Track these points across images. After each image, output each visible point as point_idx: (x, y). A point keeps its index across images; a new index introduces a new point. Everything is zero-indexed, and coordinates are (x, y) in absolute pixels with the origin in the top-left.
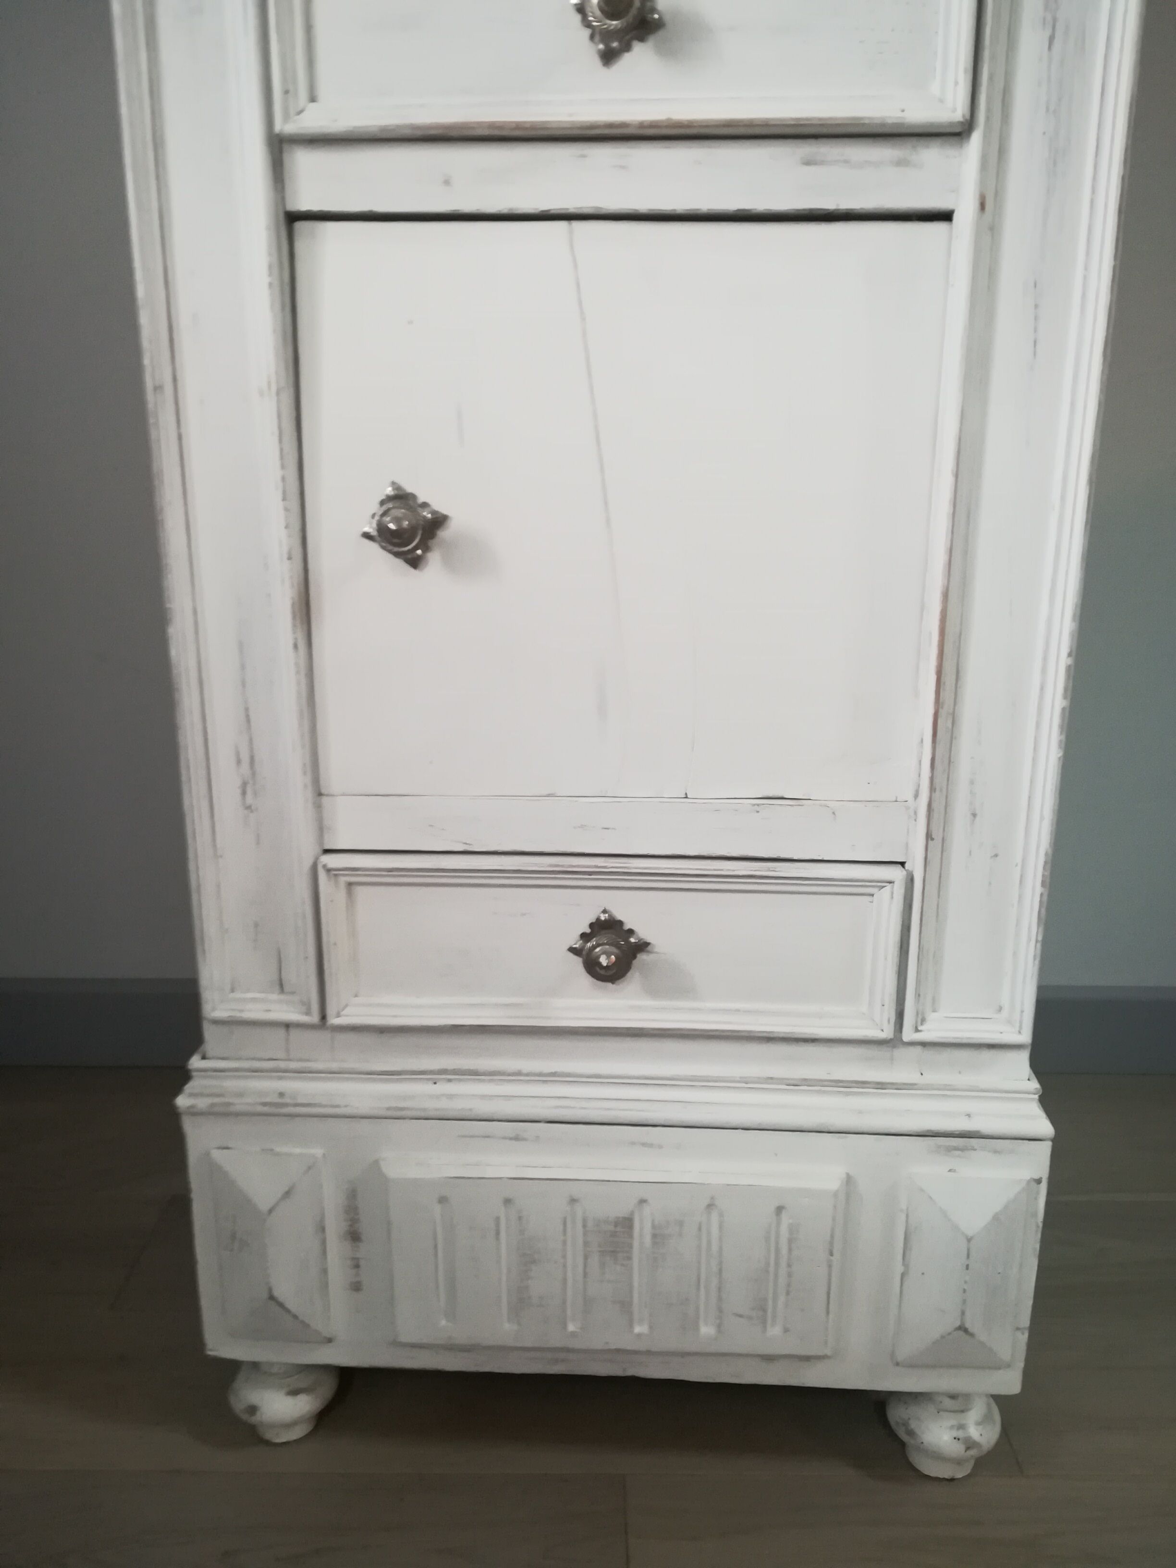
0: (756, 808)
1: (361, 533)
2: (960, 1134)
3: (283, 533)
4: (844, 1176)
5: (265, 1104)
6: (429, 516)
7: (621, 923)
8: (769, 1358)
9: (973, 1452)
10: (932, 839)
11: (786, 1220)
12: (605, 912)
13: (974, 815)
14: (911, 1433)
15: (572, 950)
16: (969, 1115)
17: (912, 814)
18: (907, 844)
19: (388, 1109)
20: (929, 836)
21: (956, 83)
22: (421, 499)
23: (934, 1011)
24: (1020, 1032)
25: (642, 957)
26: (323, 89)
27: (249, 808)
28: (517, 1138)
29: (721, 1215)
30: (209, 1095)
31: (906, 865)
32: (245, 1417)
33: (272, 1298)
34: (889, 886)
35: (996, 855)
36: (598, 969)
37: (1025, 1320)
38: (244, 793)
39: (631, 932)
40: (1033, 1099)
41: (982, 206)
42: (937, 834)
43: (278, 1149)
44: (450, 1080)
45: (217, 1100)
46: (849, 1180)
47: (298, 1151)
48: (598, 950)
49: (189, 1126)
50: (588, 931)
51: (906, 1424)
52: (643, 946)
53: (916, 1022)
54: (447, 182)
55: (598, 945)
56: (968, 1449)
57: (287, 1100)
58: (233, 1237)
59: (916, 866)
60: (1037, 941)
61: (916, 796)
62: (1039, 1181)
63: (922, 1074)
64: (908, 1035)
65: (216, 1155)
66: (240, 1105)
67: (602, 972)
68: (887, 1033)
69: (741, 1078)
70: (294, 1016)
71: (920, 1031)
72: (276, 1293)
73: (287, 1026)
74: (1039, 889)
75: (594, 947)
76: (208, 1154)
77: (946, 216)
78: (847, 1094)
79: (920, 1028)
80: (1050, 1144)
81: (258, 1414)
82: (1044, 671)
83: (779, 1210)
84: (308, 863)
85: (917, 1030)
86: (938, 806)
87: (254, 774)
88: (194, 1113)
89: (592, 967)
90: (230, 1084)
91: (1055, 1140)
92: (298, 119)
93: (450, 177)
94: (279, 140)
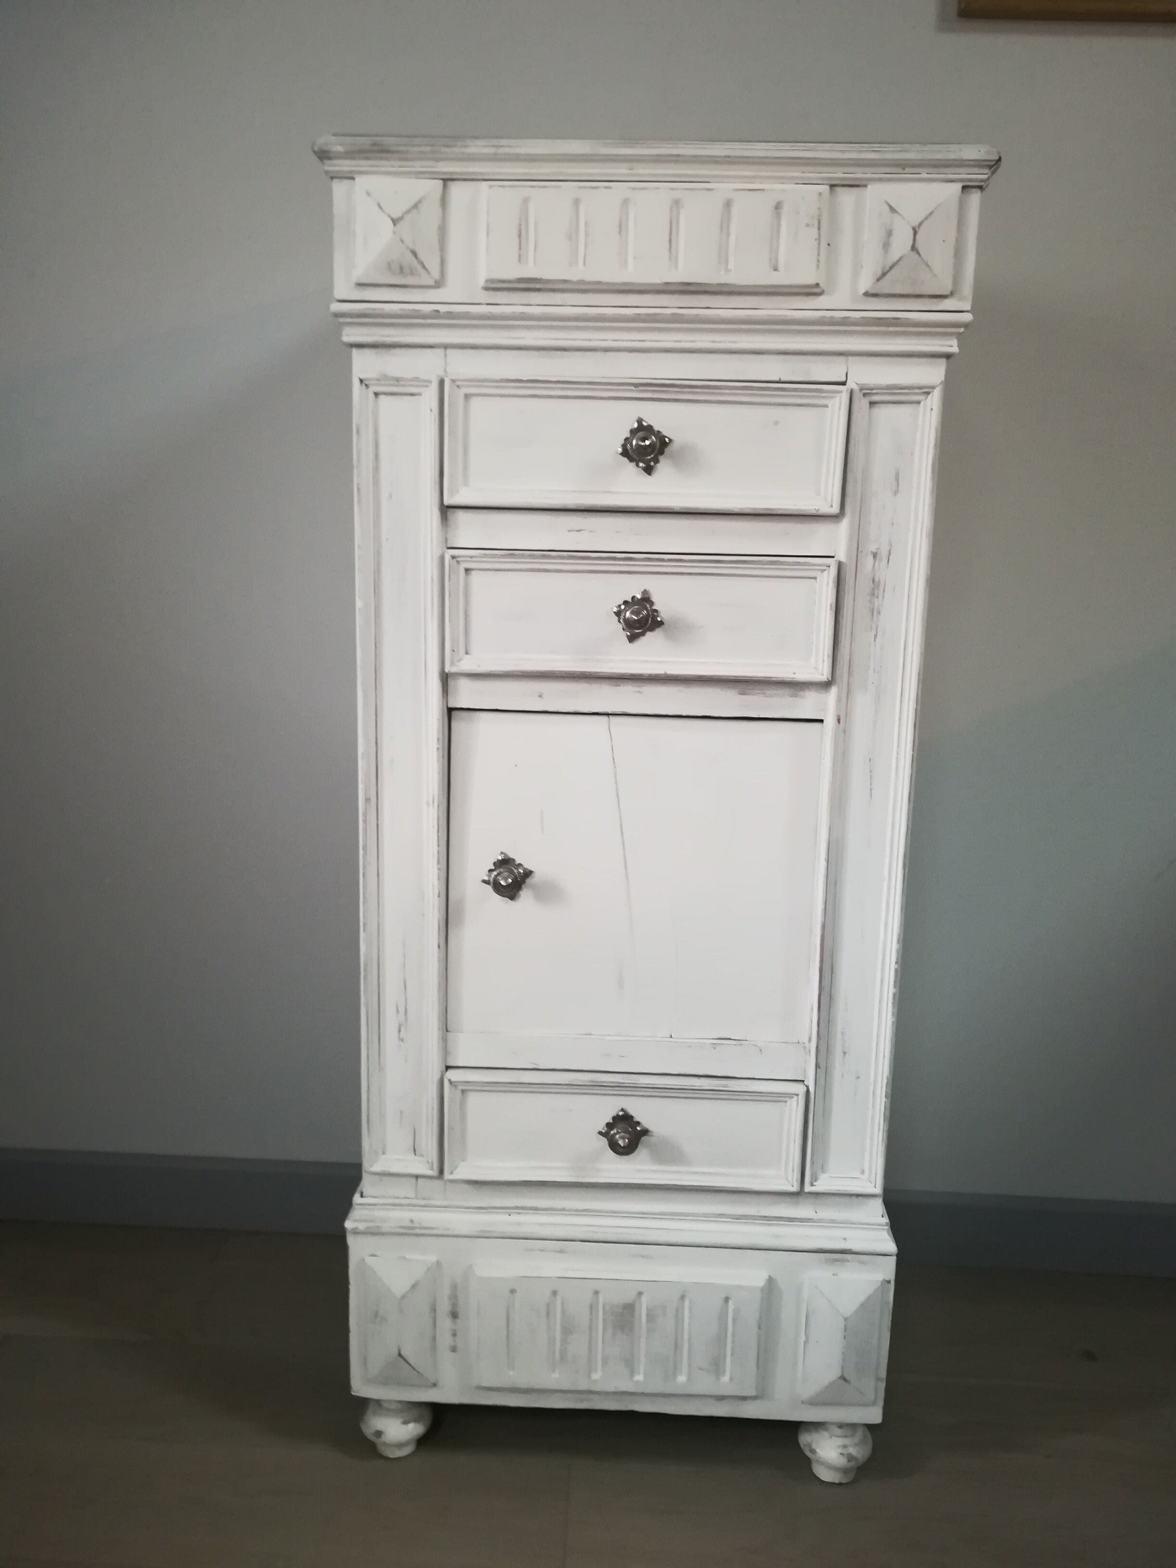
0: (714, 1046)
1: (481, 880)
2: (839, 1251)
3: (436, 882)
4: (768, 1277)
5: (402, 1227)
6: (522, 872)
7: (632, 1117)
8: (721, 1398)
9: (852, 1464)
10: (820, 1068)
11: (731, 1305)
12: (622, 1110)
13: (845, 1053)
14: (813, 1451)
15: (600, 1133)
16: (845, 1239)
17: (808, 1052)
18: (805, 1070)
19: (482, 1231)
20: (817, 1066)
21: (824, 661)
22: (518, 861)
23: (823, 1172)
24: (875, 1187)
25: (644, 1139)
26: (474, 647)
27: (402, 1040)
28: (561, 1251)
29: (691, 1302)
30: (365, 1221)
31: (805, 1082)
32: (373, 1438)
33: (400, 1355)
34: (795, 1097)
35: (858, 1077)
36: (618, 1148)
37: (883, 1374)
38: (399, 1031)
39: (638, 1123)
40: (885, 1229)
41: (839, 721)
42: (822, 1065)
43: (407, 1257)
44: (519, 1213)
45: (371, 1224)
46: (771, 1280)
47: (421, 1258)
48: (617, 1136)
49: (351, 1240)
50: (612, 1121)
51: (809, 1445)
52: (645, 1132)
53: (812, 1180)
54: (540, 696)
55: (618, 1133)
56: (849, 1461)
57: (417, 1225)
58: (376, 1314)
59: (811, 1083)
60: (883, 1131)
61: (810, 1040)
62: (889, 1282)
63: (816, 1212)
64: (808, 1188)
65: (370, 1260)
66: (385, 1228)
67: (621, 1150)
68: (795, 1188)
69: (703, 1214)
70: (424, 1170)
71: (814, 1186)
72: (402, 1353)
73: (417, 1177)
74: (884, 1099)
75: (615, 1134)
76: (363, 1260)
77: (821, 721)
78: (770, 1225)
79: (814, 1184)
80: (895, 1258)
81: (383, 1436)
82: (883, 970)
83: (727, 1300)
84: (437, 1077)
85: (812, 1185)
86: (823, 1049)
87: (406, 1019)
88: (356, 1232)
89: (614, 1146)
90: (379, 1213)
91: (897, 1255)
92: (458, 664)
93: (542, 694)
94: (447, 674)
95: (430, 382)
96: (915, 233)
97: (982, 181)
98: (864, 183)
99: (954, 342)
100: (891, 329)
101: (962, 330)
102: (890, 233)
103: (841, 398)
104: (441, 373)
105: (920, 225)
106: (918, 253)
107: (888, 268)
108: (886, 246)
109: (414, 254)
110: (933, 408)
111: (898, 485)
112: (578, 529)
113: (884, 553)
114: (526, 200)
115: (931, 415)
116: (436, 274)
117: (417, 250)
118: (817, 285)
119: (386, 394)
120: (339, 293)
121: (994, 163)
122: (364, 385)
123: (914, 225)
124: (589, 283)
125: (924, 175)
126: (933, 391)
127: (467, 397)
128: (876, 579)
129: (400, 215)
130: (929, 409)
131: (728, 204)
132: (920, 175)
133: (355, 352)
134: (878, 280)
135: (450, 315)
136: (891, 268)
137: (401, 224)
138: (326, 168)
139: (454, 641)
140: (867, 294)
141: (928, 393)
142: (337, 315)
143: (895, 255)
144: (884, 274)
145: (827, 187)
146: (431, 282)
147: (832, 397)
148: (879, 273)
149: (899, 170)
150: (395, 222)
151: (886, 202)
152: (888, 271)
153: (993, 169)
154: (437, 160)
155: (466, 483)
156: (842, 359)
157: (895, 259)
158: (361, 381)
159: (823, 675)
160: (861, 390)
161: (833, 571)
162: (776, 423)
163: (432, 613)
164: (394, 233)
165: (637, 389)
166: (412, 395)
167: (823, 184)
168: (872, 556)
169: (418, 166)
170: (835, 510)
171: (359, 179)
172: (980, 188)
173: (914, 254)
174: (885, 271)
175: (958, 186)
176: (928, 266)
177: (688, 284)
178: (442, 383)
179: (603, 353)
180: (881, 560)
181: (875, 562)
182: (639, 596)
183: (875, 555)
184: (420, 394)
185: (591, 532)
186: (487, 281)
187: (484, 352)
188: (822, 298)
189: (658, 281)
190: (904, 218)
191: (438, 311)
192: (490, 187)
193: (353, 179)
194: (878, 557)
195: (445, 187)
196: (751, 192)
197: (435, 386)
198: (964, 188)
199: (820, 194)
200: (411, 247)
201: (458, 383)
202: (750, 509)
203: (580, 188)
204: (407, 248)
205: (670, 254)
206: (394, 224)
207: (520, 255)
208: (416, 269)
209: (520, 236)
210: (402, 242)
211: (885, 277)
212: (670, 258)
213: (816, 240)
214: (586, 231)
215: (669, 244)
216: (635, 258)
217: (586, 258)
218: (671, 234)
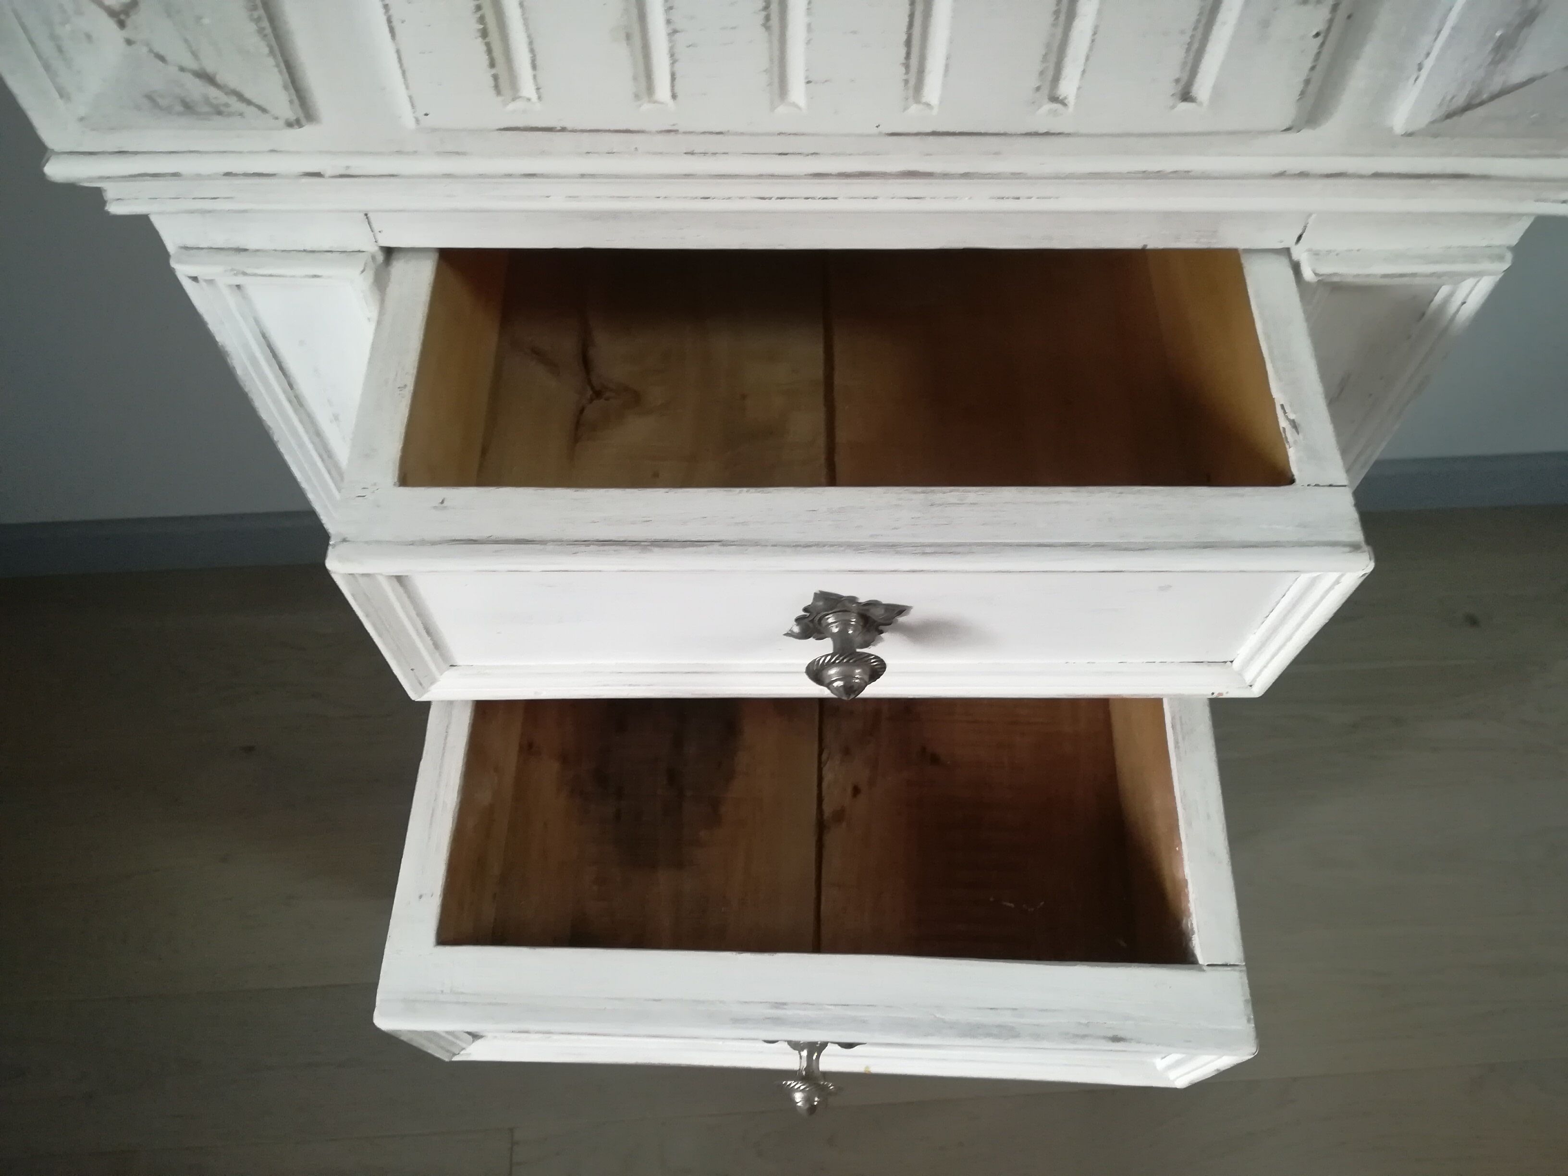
107: (1485, 96)
108: (1505, 46)
109: (206, 77)
116: (288, 113)
117: (210, 67)
134: (1449, 116)
137: (136, 20)
143: (1516, 74)
144: (1467, 107)
148: (1460, 102)
150: (119, 17)
152: (1481, 104)
164: (129, 42)
174: (1476, 101)
200: (193, 65)
204: (182, 69)
205: (907, 73)
206: (122, 24)
207: (496, 78)
208: (227, 105)
209: (484, 33)
210: (162, 58)
211: (1469, 114)
212: (906, 82)
213: (1317, 35)
214: (669, 22)
215: (903, 51)
216: (809, 82)
217: (677, 82)
218: (911, 25)
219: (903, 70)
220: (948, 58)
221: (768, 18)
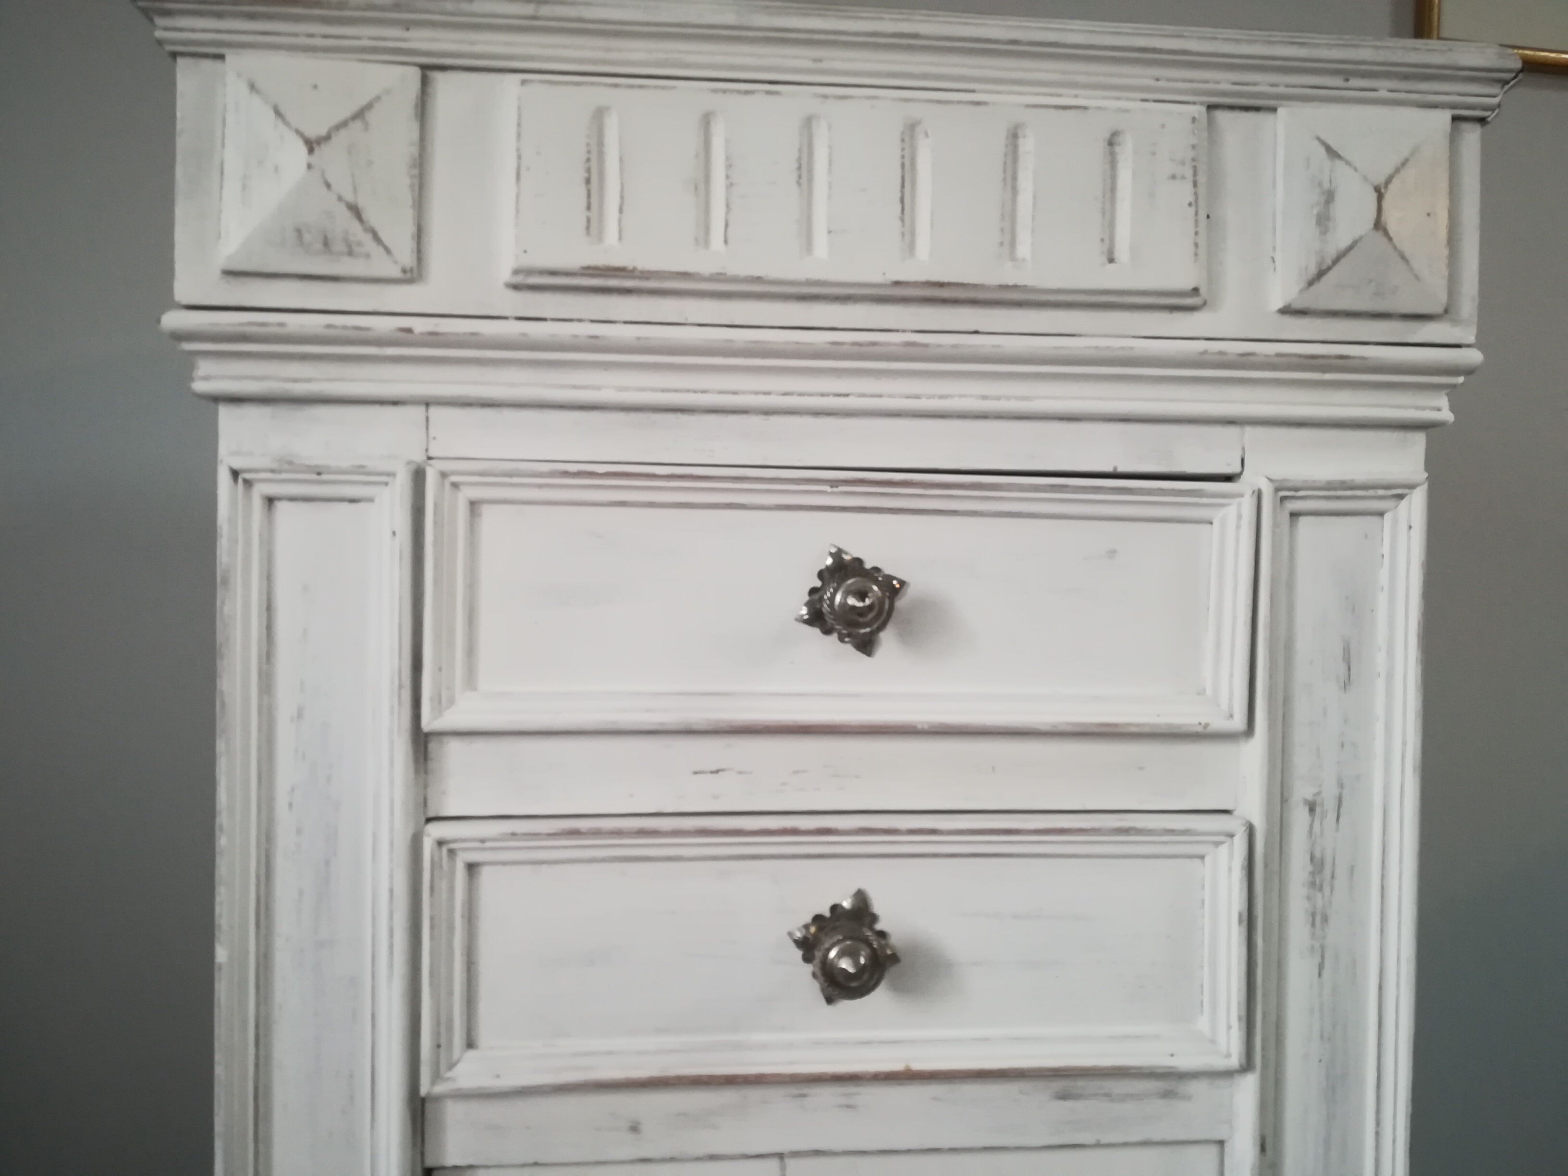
21: (1229, 1027)
26: (486, 1031)
54: (634, 1129)
92: (449, 1074)
93: (639, 1123)
94: (423, 1101)
95: (392, 474)
96: (1380, 197)
97: (1485, 108)
98: (1272, 103)
99: (1443, 401)
100: (1328, 376)
101: (1461, 379)
102: (1329, 197)
103: (1239, 505)
104: (419, 457)
105: (1388, 181)
106: (1386, 233)
107: (1329, 262)
108: (1324, 220)
109: (355, 211)
110: (1412, 525)
111: (1349, 669)
112: (714, 769)
113: (1330, 804)
114: (600, 114)
115: (1409, 538)
116: (406, 256)
117: (361, 204)
118: (1196, 291)
119: (292, 499)
120: (183, 291)
121: (1513, 75)
122: (240, 481)
123: (1376, 183)
124: (735, 280)
125: (1383, 94)
126: (1411, 493)
127: (473, 505)
128: (1318, 855)
129: (323, 132)
130: (1403, 527)
131: (1014, 136)
132: (1375, 92)
133: (226, 414)
134: (1311, 283)
135: (434, 339)
136: (1336, 261)
137: (324, 150)
138: (158, 34)
139: (442, 1025)
140: (1286, 311)
141: (1401, 497)
142: (179, 336)
143: (1341, 238)
144: (1321, 274)
145: (1203, 109)
146: (396, 273)
147: (1223, 505)
148: (1313, 270)
149: (1338, 81)
150: (311, 145)
151: (1318, 139)
152: (1329, 268)
153: (1507, 87)
154: (407, 25)
155: (471, 681)
156: (1232, 431)
157: (1344, 244)
158: (235, 474)
159: (1228, 1056)
160: (1277, 490)
161: (1240, 844)
162: (1112, 553)
163: (391, 966)
164: (309, 166)
165: (835, 489)
166: (352, 501)
167: (1194, 103)
168: (1307, 809)
169: (366, 34)
170: (1238, 722)
171: (234, 60)
172: (1482, 121)
173: (1379, 235)
174: (1324, 267)
175: (1446, 116)
176: (1403, 258)
177: (941, 285)
178: (419, 476)
179: (764, 417)
180: (1324, 815)
181: (1313, 821)
182: (846, 904)
183: (1312, 808)
184: (370, 500)
185: (740, 773)
186: (516, 272)
187: (509, 414)
188: (1197, 316)
189: (877, 278)
190: (1356, 170)
191: (409, 331)
192: (524, 82)
193: (221, 57)
194: (1318, 810)
195: (425, 82)
196: (1061, 112)
197: (402, 483)
198: (1455, 119)
199: (1194, 120)
200: (350, 198)
201: (454, 479)
202: (1069, 724)
203: (715, 91)
204: (340, 199)
205: (903, 226)
206: (311, 151)
207: (589, 220)
208: (359, 244)
209: (588, 181)
210: (328, 186)
211: (1324, 279)
212: (903, 234)
213: (1190, 204)
214: (727, 177)
215: (899, 207)
216: (830, 232)
217: (729, 229)
218: (903, 186)
219: (900, 223)
220: (932, 214)
221: (800, 177)
